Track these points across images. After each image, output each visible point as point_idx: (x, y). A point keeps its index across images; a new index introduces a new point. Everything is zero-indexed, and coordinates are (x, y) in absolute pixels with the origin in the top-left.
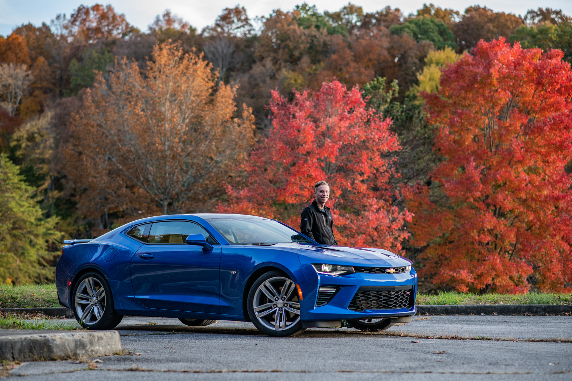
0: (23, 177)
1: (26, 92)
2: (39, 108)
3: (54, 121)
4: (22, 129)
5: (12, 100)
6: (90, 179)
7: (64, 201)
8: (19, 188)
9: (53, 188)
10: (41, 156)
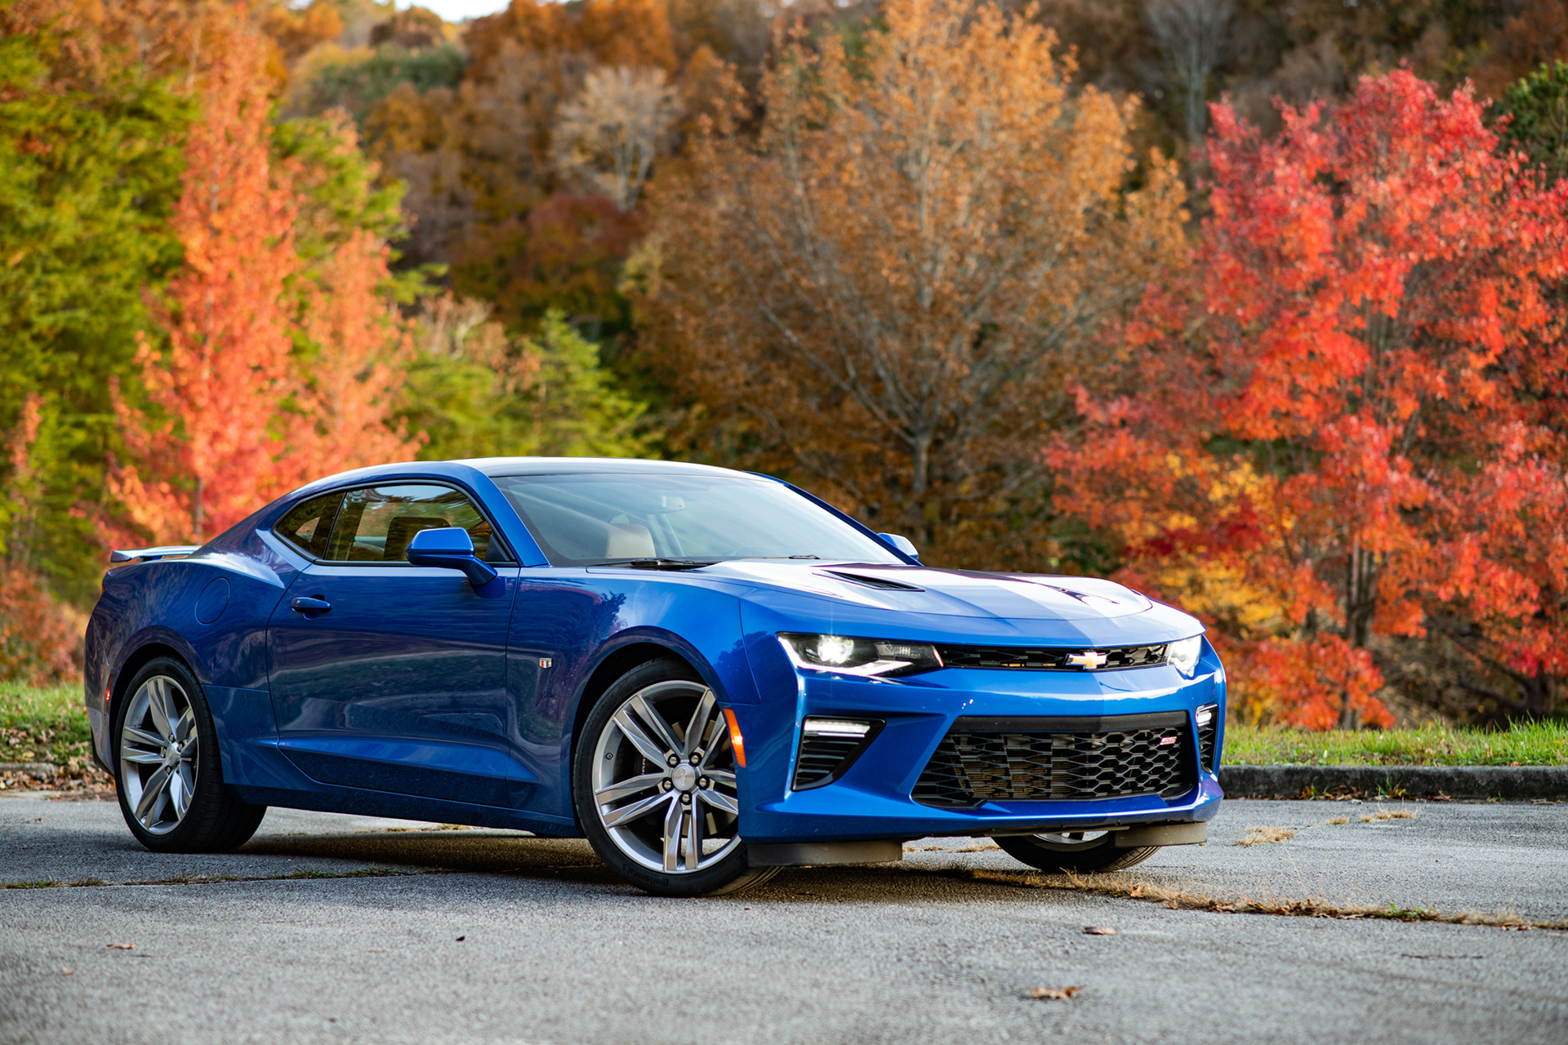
0: (606, 375)
1: (664, 146)
4: (647, 246)
5: (627, 167)
8: (597, 407)
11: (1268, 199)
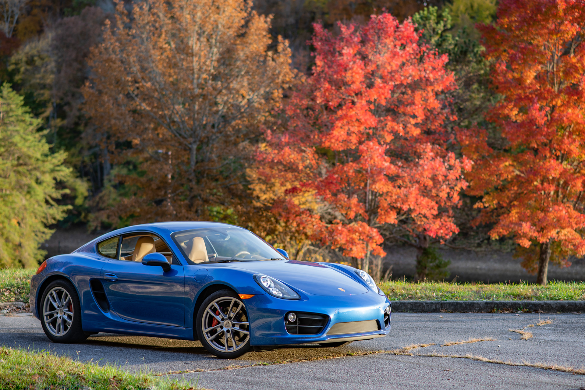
0: (27, 109)
1: (24, 11)
2: (38, 28)
3: (55, 42)
4: (20, 52)
5: (9, 19)
6: (113, 122)
7: (68, 130)
8: (23, 121)
9: (56, 115)
10: (42, 82)
11: (341, 61)
